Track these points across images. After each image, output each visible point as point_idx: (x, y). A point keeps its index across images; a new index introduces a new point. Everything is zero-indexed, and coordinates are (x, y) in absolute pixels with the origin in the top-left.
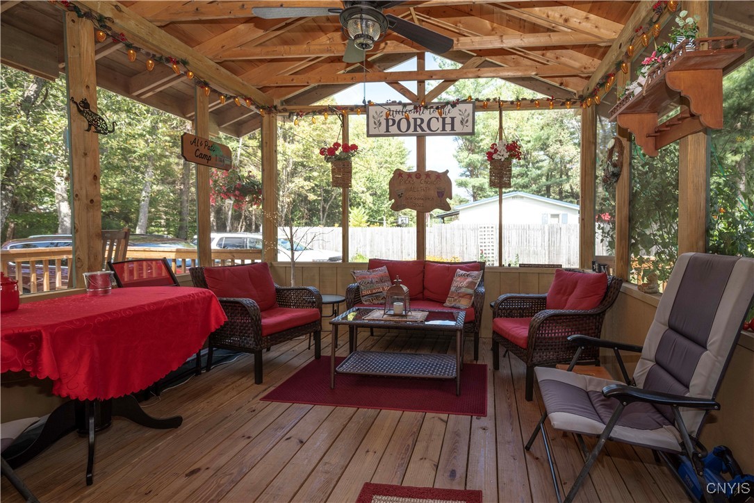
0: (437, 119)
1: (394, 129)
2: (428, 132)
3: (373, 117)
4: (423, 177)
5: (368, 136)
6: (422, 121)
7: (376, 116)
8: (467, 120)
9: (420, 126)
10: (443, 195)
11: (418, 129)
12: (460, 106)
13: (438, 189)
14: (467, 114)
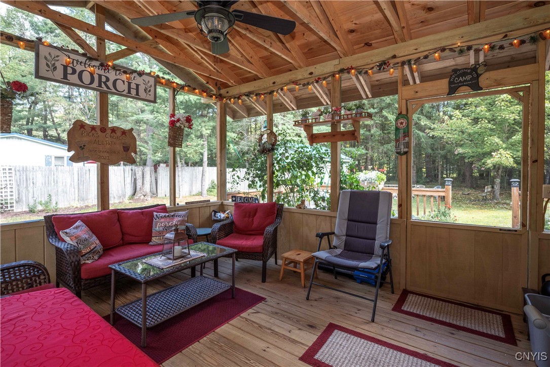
0: (123, 81)
1: (74, 78)
2: (114, 90)
3: (46, 58)
4: (109, 132)
5: (36, 77)
6: (108, 79)
7: (48, 57)
8: (150, 90)
9: (105, 83)
10: (128, 150)
11: (103, 85)
12: (144, 77)
13: (123, 144)
14: (149, 85)
